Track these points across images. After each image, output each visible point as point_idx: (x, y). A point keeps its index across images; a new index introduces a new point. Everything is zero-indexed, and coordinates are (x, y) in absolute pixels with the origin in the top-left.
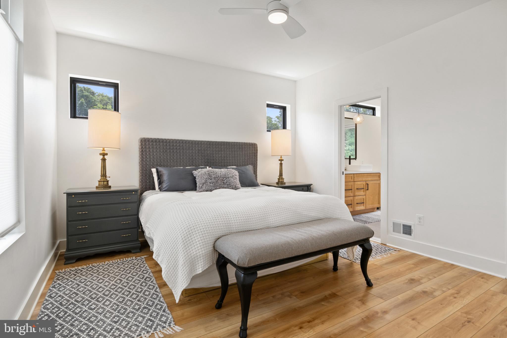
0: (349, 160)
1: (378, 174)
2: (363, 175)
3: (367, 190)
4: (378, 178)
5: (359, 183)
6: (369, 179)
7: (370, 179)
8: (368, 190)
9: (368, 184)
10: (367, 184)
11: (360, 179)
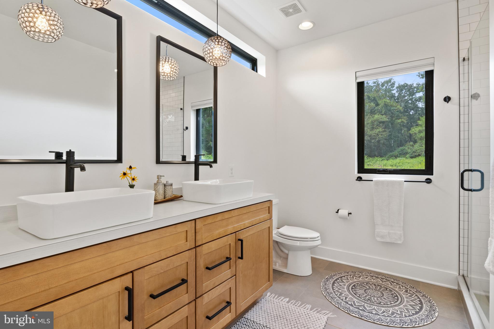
0: (193, 166)
1: (267, 205)
2: (227, 215)
3: (239, 258)
4: (267, 214)
5: (214, 245)
6: (244, 224)
7: (247, 222)
8: (241, 258)
9: (242, 241)
10: (239, 240)
11: (217, 232)
